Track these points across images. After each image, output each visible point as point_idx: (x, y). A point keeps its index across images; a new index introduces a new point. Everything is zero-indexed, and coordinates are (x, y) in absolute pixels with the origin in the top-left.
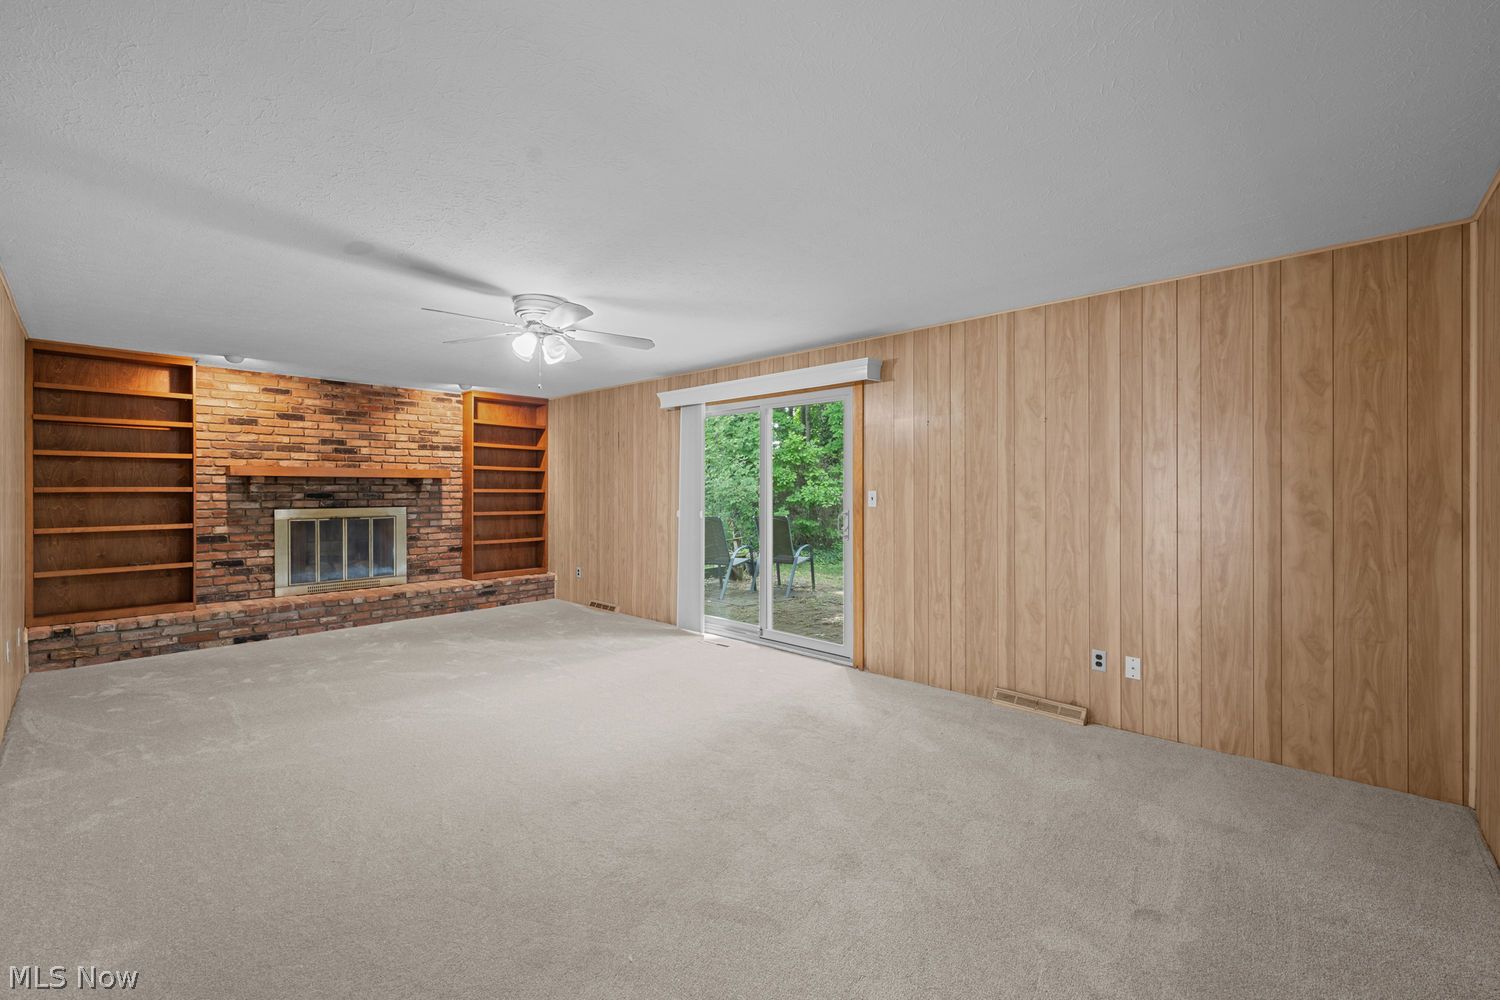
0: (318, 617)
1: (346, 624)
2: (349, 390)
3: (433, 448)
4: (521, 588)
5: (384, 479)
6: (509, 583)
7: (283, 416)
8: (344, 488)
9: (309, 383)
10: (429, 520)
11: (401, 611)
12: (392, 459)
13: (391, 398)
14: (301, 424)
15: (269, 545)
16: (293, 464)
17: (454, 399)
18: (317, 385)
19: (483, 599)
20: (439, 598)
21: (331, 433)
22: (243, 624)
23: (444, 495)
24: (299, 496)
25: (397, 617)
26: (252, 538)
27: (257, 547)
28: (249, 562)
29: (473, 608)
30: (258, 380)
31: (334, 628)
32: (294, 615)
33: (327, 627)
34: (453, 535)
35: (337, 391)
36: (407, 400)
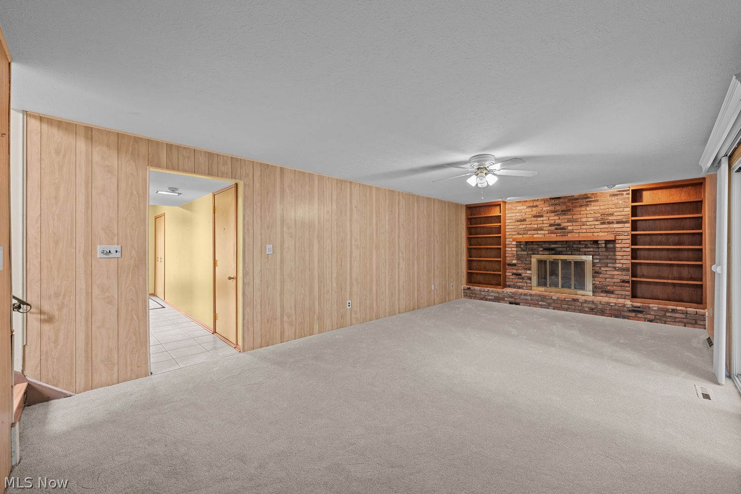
0: (537, 300)
1: (550, 307)
2: (562, 200)
3: (609, 223)
4: (668, 314)
5: (580, 241)
6: (656, 308)
7: (535, 216)
8: (560, 246)
9: (545, 201)
10: (607, 263)
11: (577, 308)
12: (585, 231)
13: (585, 200)
14: (542, 219)
15: (530, 269)
16: (539, 236)
17: (625, 193)
18: (548, 201)
19: (633, 314)
20: (600, 307)
21: (554, 221)
22: (512, 297)
23: (617, 249)
24: (541, 249)
25: (574, 310)
26: (524, 265)
27: (526, 269)
28: (523, 275)
29: (624, 317)
30: (526, 204)
31: (544, 308)
32: (529, 298)
33: (541, 306)
34: (624, 273)
35: (557, 201)
36: (594, 199)
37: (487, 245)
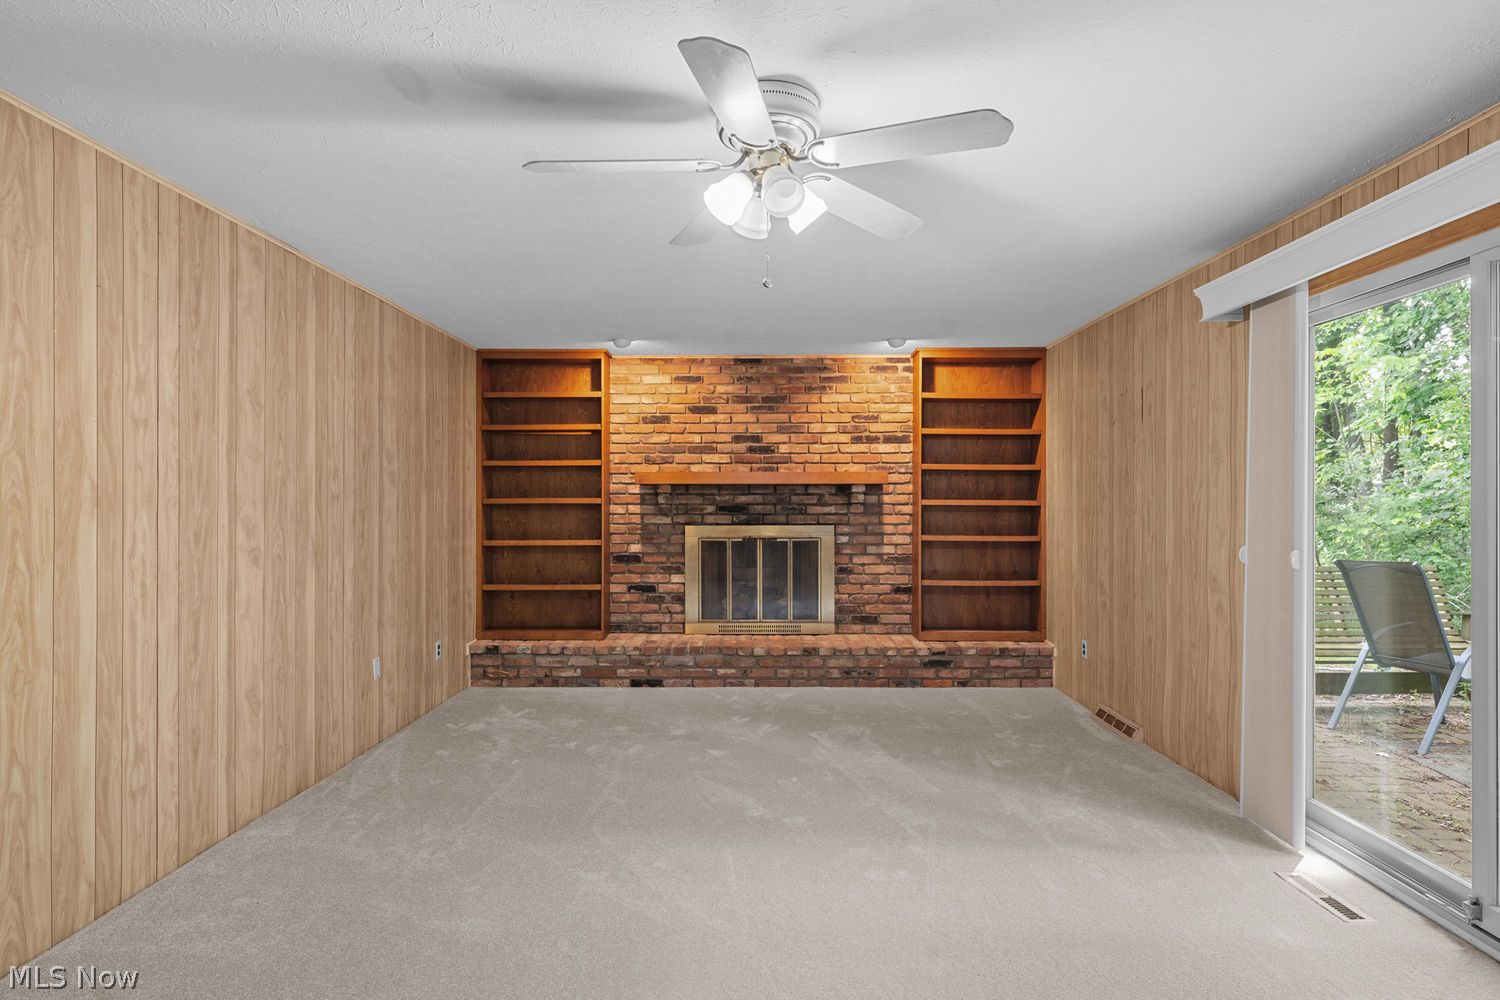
0: (714, 666)
1: (746, 681)
2: (764, 369)
3: (871, 440)
4: (994, 662)
5: (807, 486)
6: (972, 652)
7: (695, 410)
8: (759, 499)
9: (721, 365)
10: (866, 545)
11: (813, 673)
12: (817, 458)
13: (815, 374)
14: (712, 418)
15: (679, 570)
16: (706, 469)
17: (900, 366)
18: (729, 366)
19: (930, 673)
20: (865, 662)
21: (744, 427)
22: (639, 664)
23: (886, 509)
24: (711, 509)
25: (807, 682)
26: (664, 559)
27: (669, 570)
28: (662, 588)
29: (915, 683)
30: (671, 368)
31: (732, 685)
32: (689, 660)
33: (725, 681)
34: (899, 568)
35: (752, 371)
36: (837, 374)
37: (548, 495)
